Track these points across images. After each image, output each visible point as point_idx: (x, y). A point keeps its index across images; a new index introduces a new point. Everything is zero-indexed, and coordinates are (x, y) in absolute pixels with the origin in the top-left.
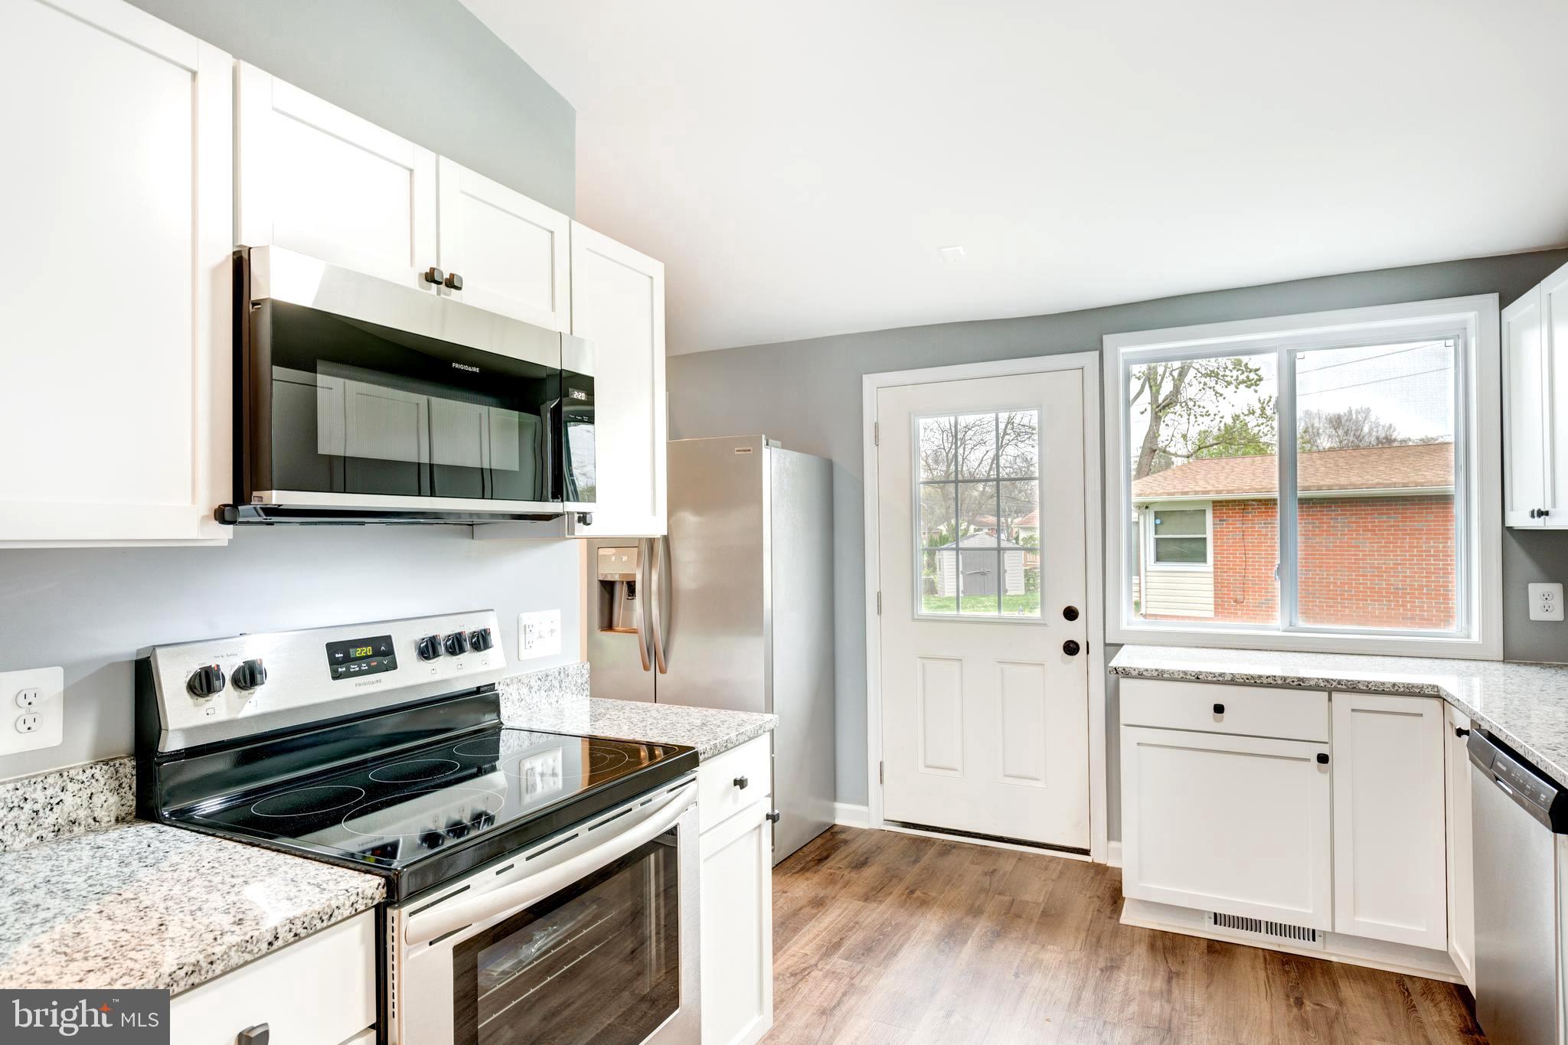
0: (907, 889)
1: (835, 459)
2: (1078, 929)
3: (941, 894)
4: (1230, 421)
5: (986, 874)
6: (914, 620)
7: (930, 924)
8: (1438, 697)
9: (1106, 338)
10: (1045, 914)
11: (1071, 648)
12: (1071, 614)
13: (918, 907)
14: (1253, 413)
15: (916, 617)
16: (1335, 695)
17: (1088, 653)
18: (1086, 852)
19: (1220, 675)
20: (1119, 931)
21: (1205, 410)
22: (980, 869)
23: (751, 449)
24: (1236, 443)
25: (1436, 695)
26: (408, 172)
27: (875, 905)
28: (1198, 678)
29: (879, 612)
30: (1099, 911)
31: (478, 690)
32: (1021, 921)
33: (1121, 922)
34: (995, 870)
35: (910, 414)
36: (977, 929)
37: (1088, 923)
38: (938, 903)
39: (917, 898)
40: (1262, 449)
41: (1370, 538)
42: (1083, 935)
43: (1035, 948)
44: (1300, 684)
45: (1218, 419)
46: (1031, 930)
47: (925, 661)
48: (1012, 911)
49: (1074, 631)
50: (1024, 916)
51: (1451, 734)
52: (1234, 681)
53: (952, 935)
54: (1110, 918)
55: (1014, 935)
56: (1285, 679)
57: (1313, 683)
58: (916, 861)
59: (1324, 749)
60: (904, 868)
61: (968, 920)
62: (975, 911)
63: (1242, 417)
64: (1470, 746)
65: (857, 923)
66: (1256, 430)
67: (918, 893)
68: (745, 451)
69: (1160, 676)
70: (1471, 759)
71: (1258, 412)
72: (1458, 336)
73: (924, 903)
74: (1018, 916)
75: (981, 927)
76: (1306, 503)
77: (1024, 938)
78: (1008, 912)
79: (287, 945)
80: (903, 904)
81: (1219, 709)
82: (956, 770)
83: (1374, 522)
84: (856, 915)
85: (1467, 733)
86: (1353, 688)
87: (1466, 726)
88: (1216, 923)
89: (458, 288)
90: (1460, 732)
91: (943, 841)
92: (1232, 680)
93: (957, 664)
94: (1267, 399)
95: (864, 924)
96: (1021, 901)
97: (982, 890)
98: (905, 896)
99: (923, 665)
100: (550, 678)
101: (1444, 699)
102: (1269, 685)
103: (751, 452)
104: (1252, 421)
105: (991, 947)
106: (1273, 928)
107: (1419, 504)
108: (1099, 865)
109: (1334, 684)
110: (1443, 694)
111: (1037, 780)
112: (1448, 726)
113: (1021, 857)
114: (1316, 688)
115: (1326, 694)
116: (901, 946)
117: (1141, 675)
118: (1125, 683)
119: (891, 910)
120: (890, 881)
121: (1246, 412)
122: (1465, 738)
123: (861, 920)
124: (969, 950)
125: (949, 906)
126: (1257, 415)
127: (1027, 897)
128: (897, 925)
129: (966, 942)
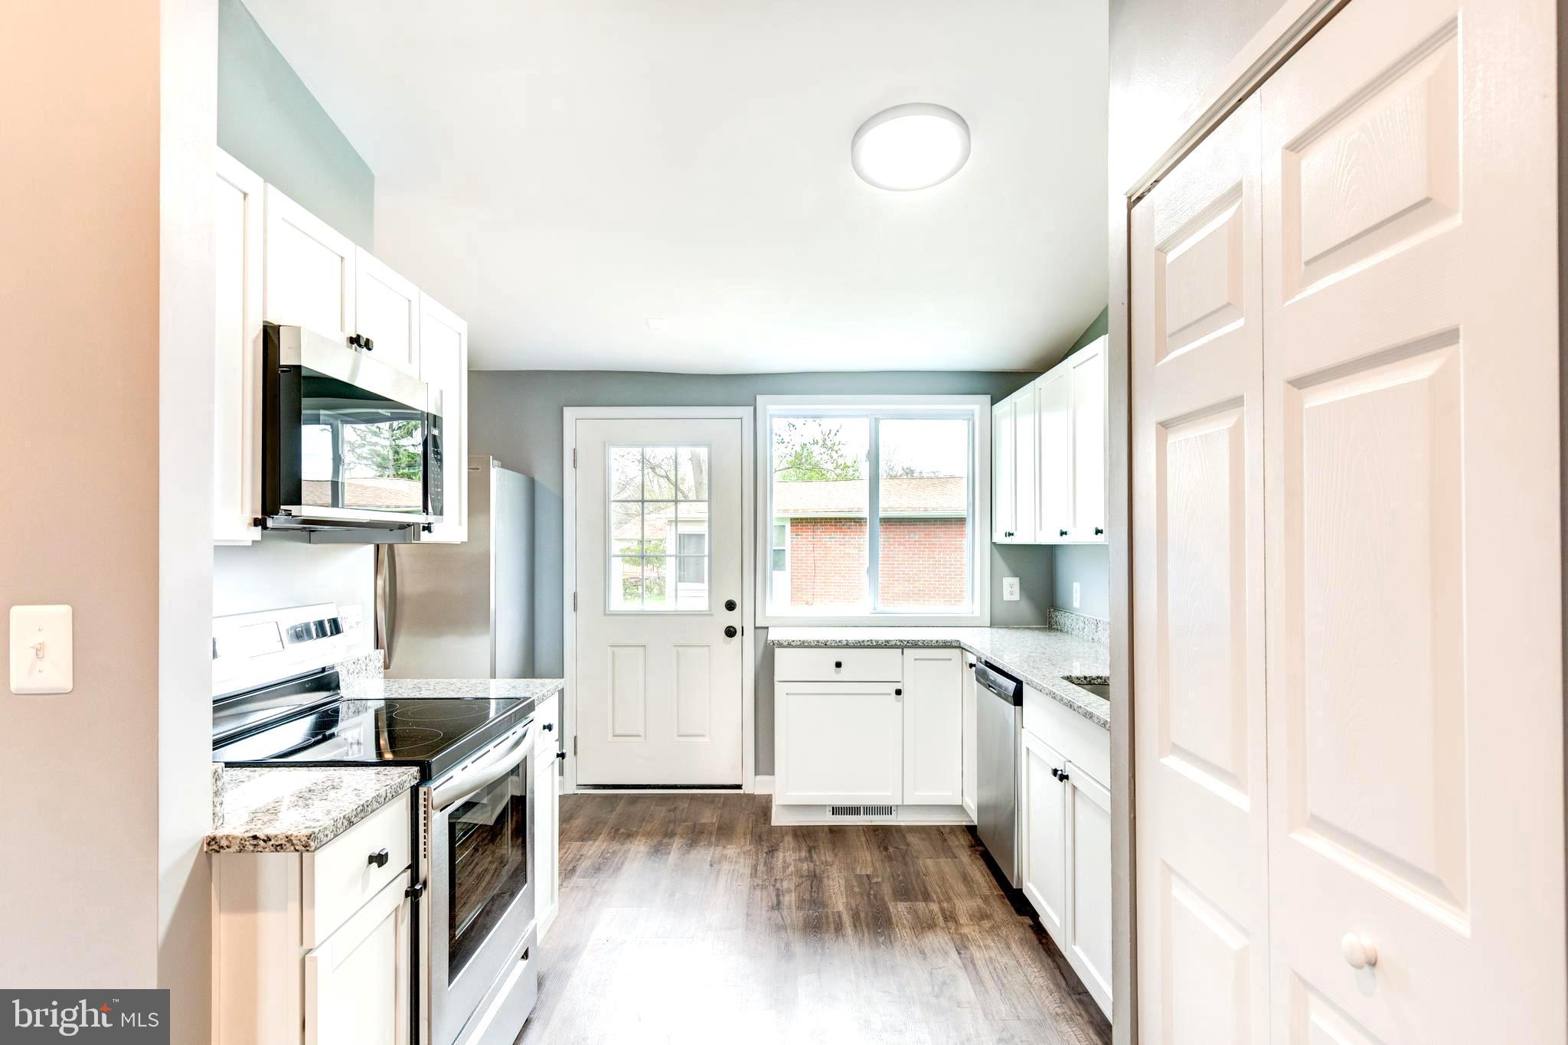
0: (612, 828)
1: (537, 478)
2: (745, 834)
3: (641, 827)
4: (799, 449)
5: (670, 811)
6: (605, 614)
7: (638, 848)
8: (960, 647)
9: (759, 397)
10: (720, 828)
11: (730, 632)
12: (730, 606)
13: (625, 839)
14: (817, 443)
15: (607, 612)
16: (905, 649)
17: (743, 635)
18: (739, 787)
19: (839, 642)
20: (772, 830)
21: (781, 438)
22: (664, 809)
23: (479, 467)
24: (804, 468)
25: (958, 646)
26: (340, 259)
27: (591, 842)
28: (826, 645)
29: (575, 609)
30: (756, 821)
31: (324, 670)
32: (705, 835)
33: (772, 825)
34: (675, 808)
35: (604, 443)
36: (674, 846)
37: (751, 829)
38: (641, 834)
39: (622, 833)
40: (824, 474)
41: (902, 551)
42: (749, 836)
43: (719, 849)
44: (886, 645)
45: (790, 445)
46: (713, 839)
47: (615, 649)
48: (696, 830)
49: (732, 619)
50: (706, 832)
51: (966, 667)
52: (847, 646)
53: (658, 850)
54: (765, 824)
55: (702, 844)
56: (877, 641)
57: (893, 643)
58: (612, 811)
59: (899, 686)
60: (604, 816)
61: (666, 840)
62: (671, 835)
63: (808, 446)
64: (977, 672)
65: (582, 855)
66: (818, 458)
67: (622, 830)
68: (474, 469)
69: (803, 645)
70: (977, 680)
71: (821, 443)
72: (971, 418)
73: (629, 836)
74: (702, 833)
75: (677, 843)
76: (888, 521)
77: (710, 844)
78: (693, 832)
79: (390, 800)
80: (613, 839)
81: (838, 665)
82: (639, 736)
83: (905, 538)
84: (579, 850)
85: (974, 665)
86: (915, 645)
87: (974, 662)
88: (833, 814)
89: (370, 349)
90: (971, 666)
91: (629, 794)
92: (847, 645)
93: (642, 649)
94: (828, 432)
95: (588, 855)
96: (701, 824)
97: (670, 822)
98: (612, 834)
99: (613, 653)
100: (360, 662)
101: (963, 648)
102: (868, 647)
103: (480, 471)
104: (816, 450)
105: (688, 853)
106: (870, 810)
107: (934, 524)
108: (749, 794)
109: (905, 643)
110: (962, 645)
111: (703, 736)
112: (964, 664)
113: (693, 797)
114: (895, 647)
115: (901, 650)
116: (622, 864)
117: (790, 645)
118: (778, 651)
119: (605, 844)
120: (597, 826)
121: (812, 442)
122: (974, 668)
123: (585, 853)
124: (673, 856)
125: (648, 835)
126: (820, 444)
127: (704, 821)
128: (614, 852)
129: (669, 853)
